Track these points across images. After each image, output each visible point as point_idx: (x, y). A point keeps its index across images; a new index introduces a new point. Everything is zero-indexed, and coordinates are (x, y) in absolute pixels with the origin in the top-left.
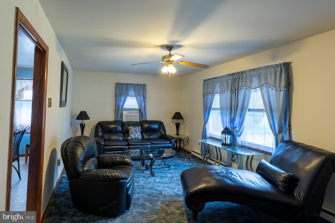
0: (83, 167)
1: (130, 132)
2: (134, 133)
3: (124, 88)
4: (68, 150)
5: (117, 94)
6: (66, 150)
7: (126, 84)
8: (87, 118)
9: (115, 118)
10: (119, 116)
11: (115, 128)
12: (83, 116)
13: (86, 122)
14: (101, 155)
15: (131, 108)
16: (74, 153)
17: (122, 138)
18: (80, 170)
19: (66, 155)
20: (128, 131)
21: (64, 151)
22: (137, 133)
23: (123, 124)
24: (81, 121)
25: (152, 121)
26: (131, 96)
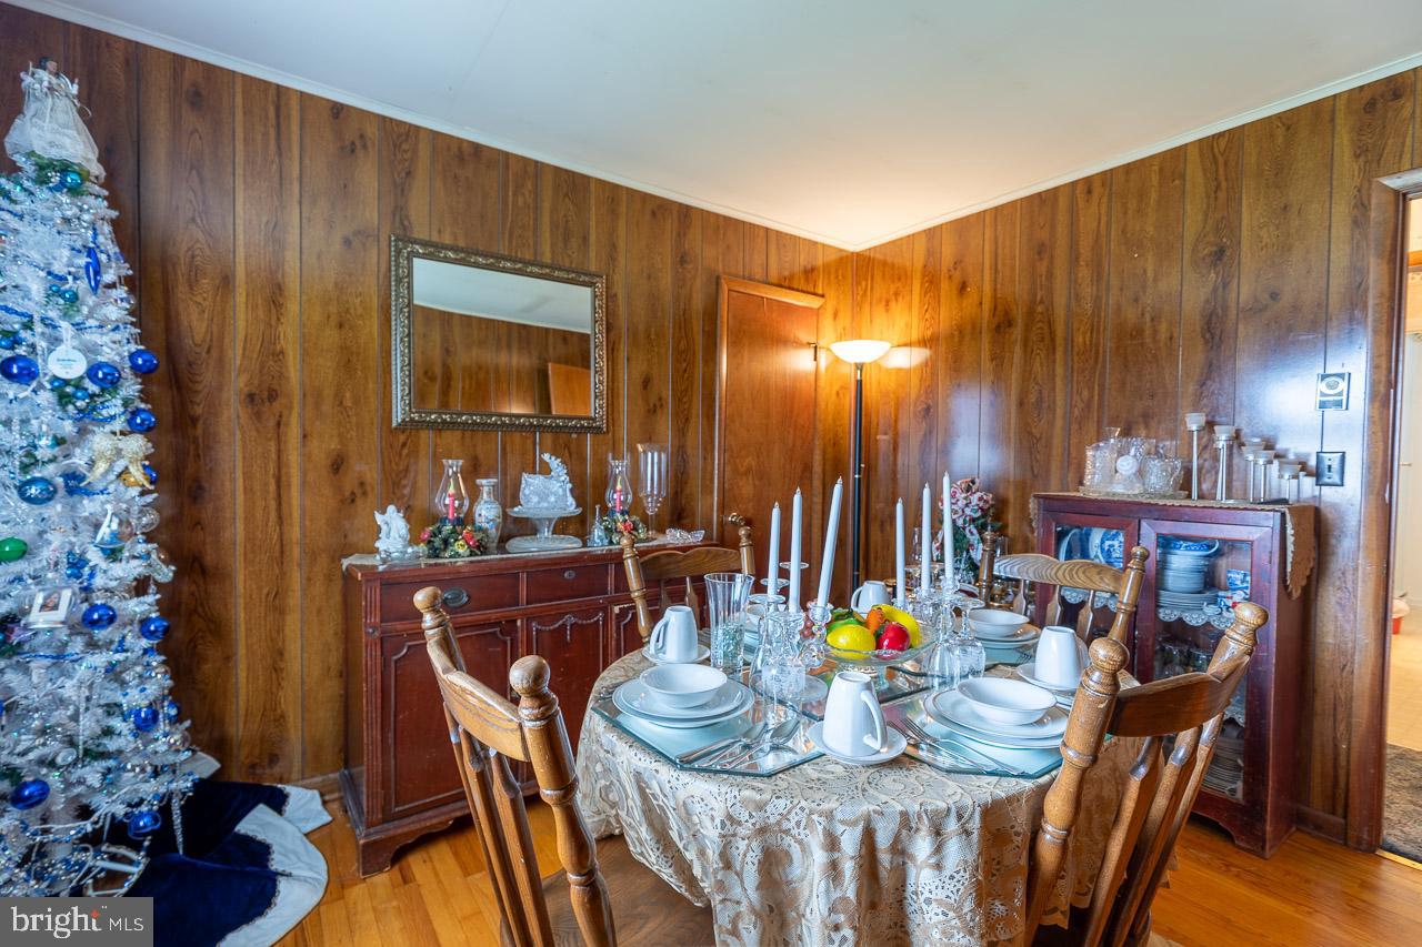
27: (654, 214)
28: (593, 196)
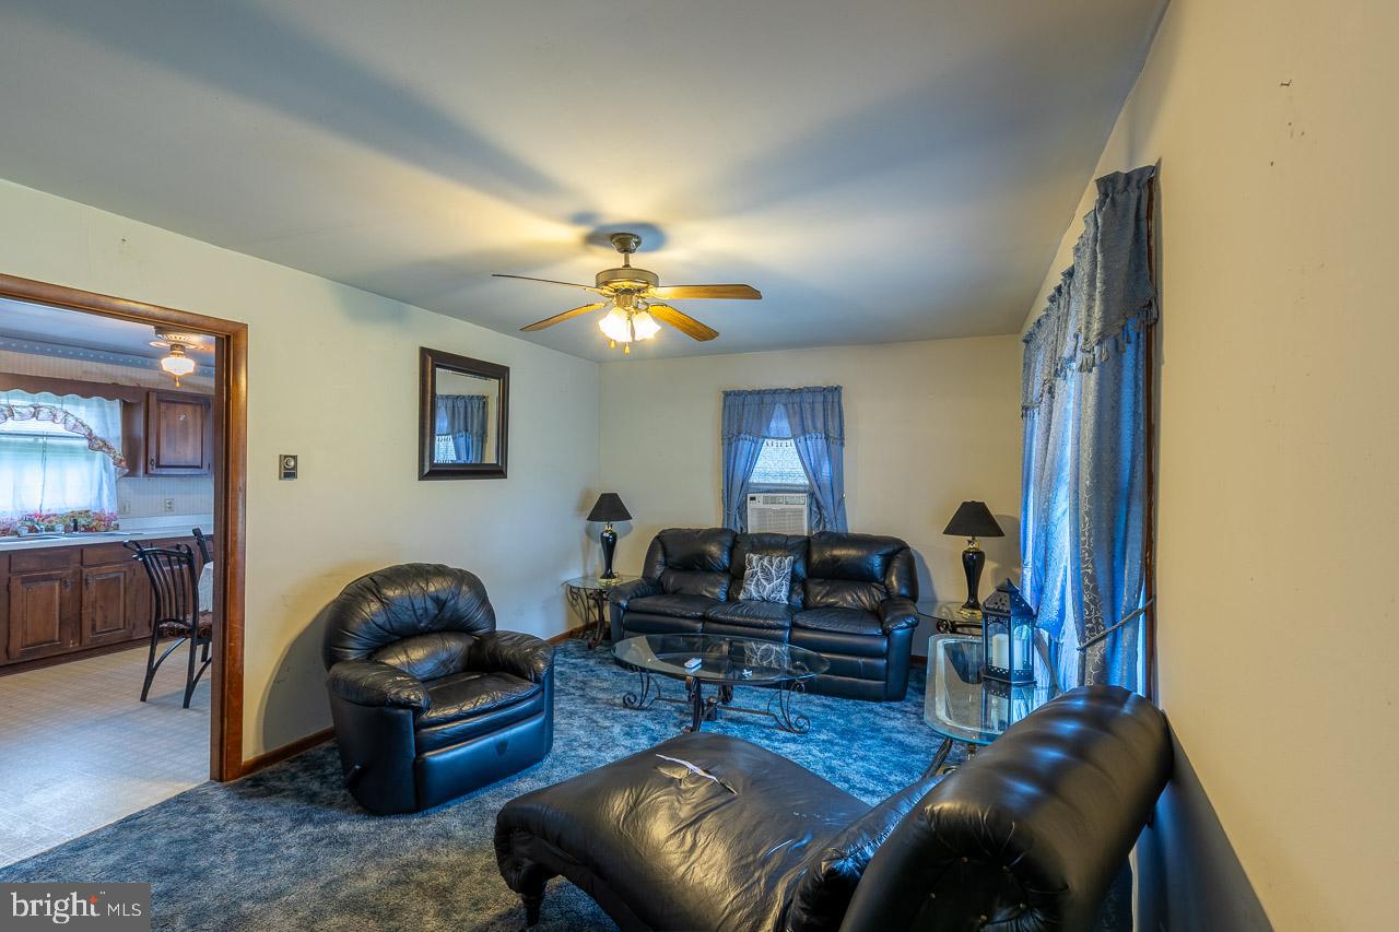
1: (747, 572)
2: (759, 580)
3: (749, 410)
5: (727, 430)
7: (757, 392)
8: (622, 514)
9: (723, 524)
10: (735, 512)
11: (709, 556)
15: (781, 485)
17: (720, 595)
20: (744, 570)
22: (769, 580)
24: (602, 527)
25: (862, 535)
26: (777, 438)
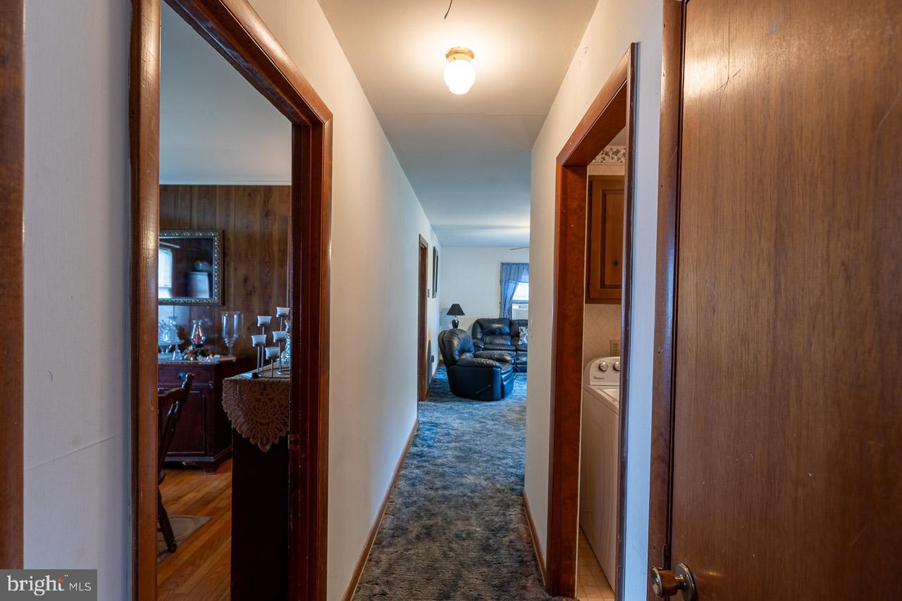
0: (460, 356)
1: (521, 334)
3: (513, 270)
4: (445, 339)
5: (504, 279)
6: (443, 339)
7: (517, 264)
8: (461, 313)
9: (500, 315)
10: (506, 311)
11: (500, 329)
12: (456, 310)
13: (459, 318)
14: (477, 353)
15: (522, 300)
16: (451, 343)
17: (509, 343)
18: (457, 358)
19: (443, 344)
20: (519, 333)
21: (441, 340)
23: (512, 324)
24: (452, 318)
26: (523, 282)
27: (250, 195)
28: (217, 194)
